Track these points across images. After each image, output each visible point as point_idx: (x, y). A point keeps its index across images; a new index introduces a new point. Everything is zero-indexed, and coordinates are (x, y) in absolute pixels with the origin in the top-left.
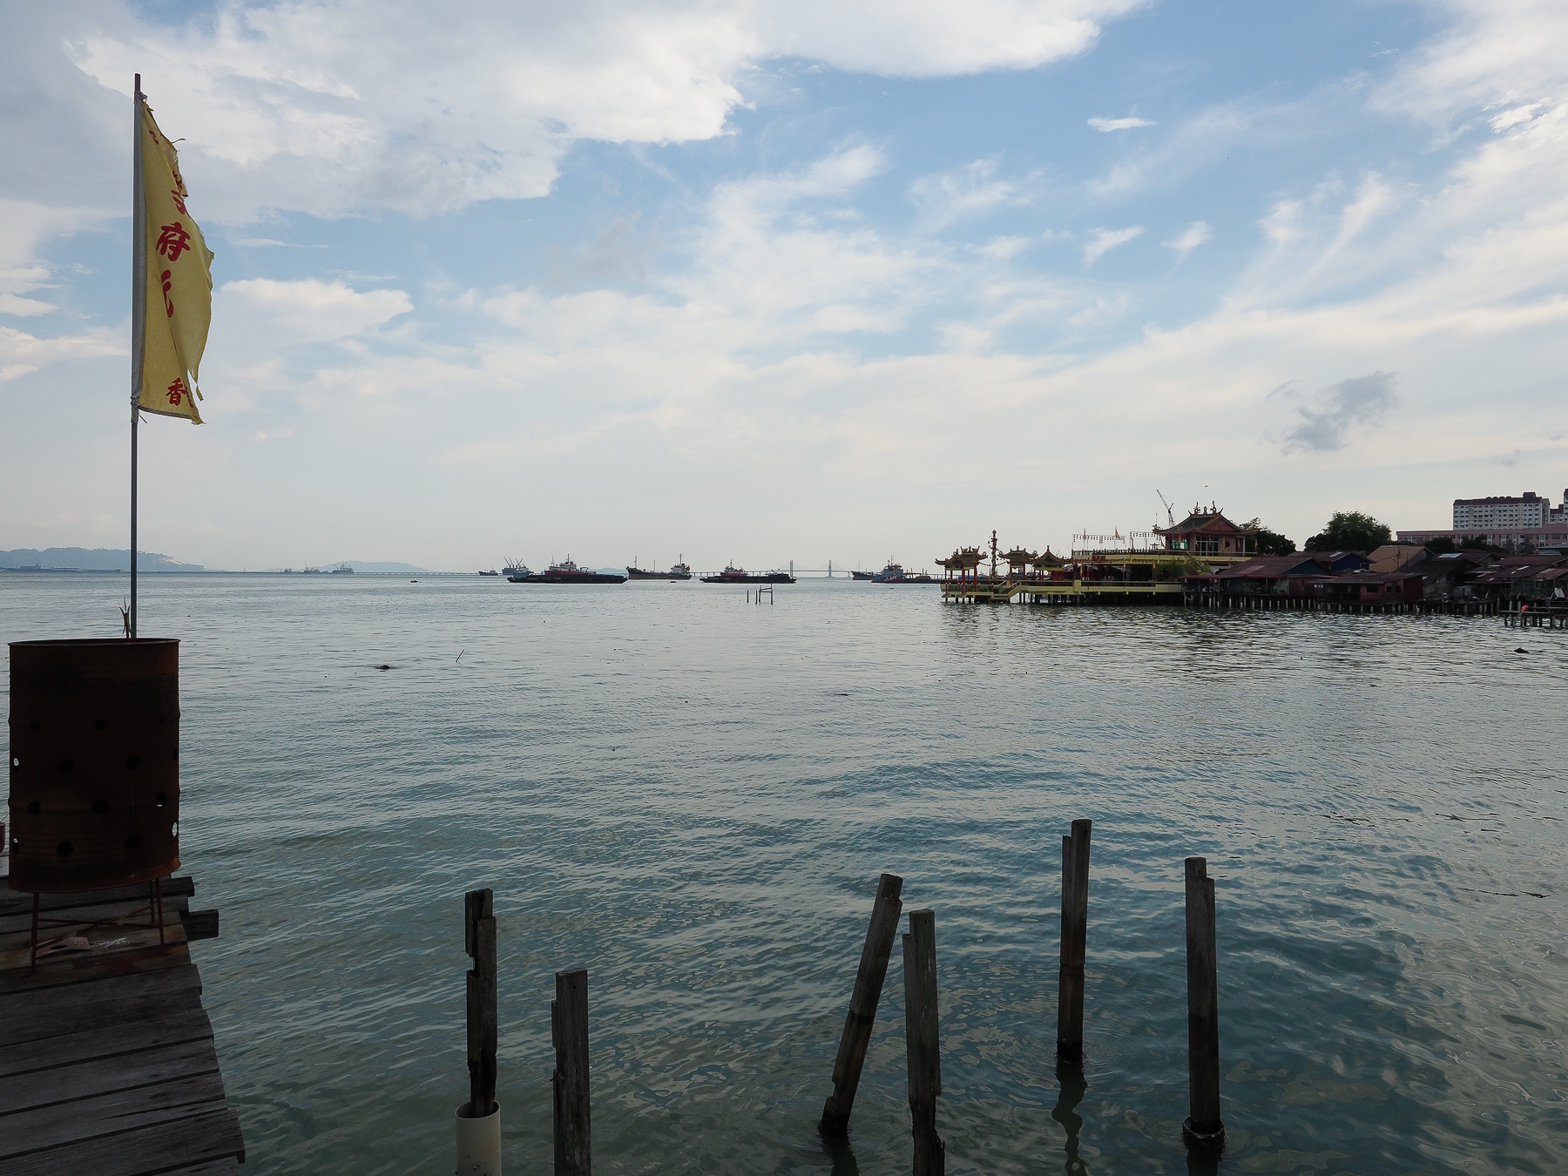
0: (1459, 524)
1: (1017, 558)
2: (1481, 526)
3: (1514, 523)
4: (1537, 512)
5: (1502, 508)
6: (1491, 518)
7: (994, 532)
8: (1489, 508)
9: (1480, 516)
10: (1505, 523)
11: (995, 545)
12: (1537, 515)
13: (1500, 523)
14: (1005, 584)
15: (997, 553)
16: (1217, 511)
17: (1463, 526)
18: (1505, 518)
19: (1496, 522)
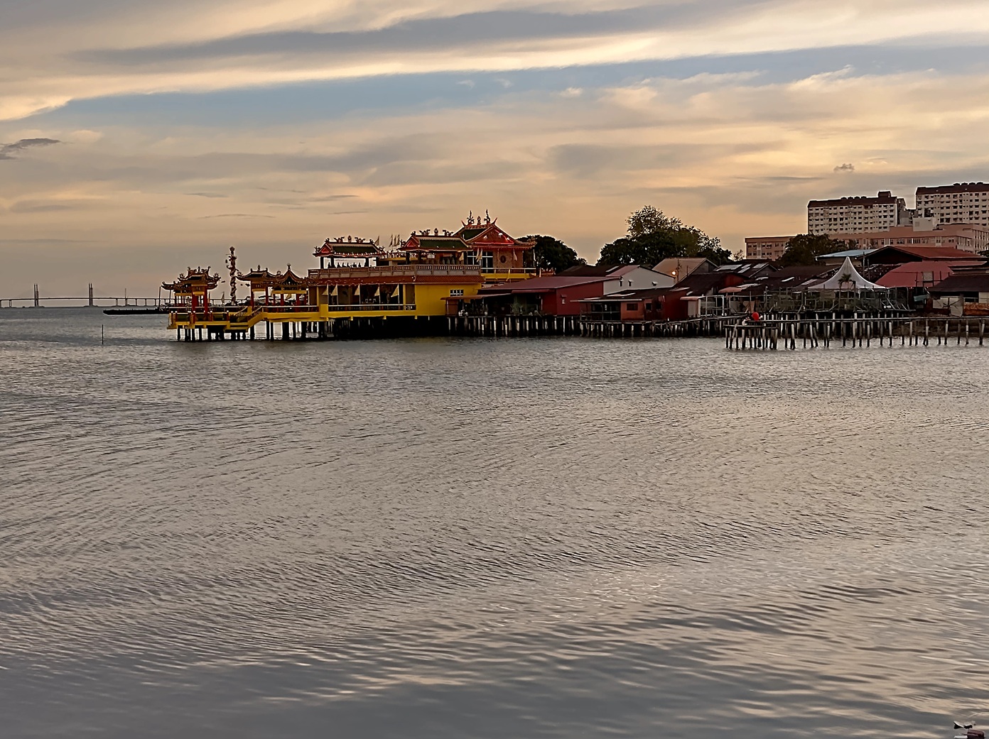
0: (814, 228)
1: (259, 280)
2: (836, 230)
3: (869, 226)
4: (892, 214)
5: (857, 210)
6: (846, 221)
7: (232, 249)
8: (844, 210)
9: (835, 220)
10: (860, 226)
11: (233, 264)
12: (892, 216)
13: (855, 226)
14: (246, 311)
15: (236, 274)
16: (491, 222)
17: (817, 231)
18: (860, 220)
19: (851, 225)
